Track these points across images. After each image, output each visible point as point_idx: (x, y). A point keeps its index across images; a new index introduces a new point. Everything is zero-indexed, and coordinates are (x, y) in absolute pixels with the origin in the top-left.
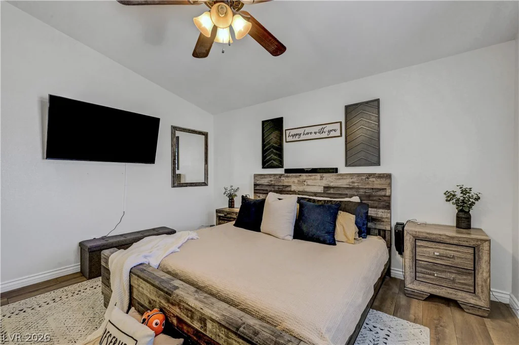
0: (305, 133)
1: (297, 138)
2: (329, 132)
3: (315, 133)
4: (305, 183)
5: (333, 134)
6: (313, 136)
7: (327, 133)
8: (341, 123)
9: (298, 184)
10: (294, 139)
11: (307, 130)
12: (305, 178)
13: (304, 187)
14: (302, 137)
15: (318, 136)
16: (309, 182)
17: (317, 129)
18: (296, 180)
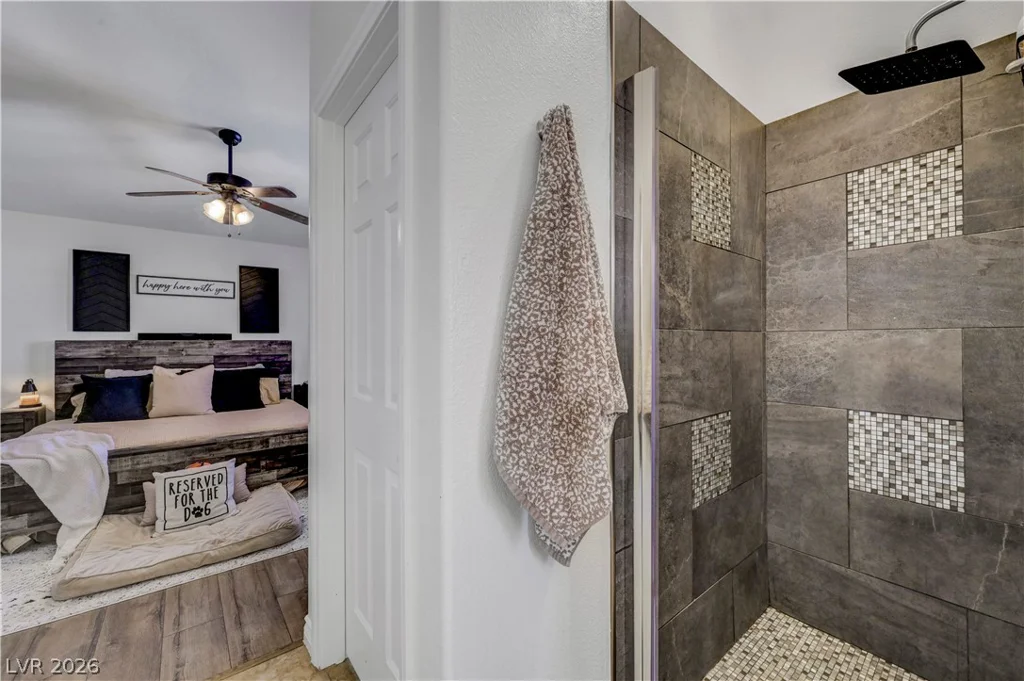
0: (178, 285)
1: (161, 291)
2: (219, 290)
3: (196, 289)
4: (184, 353)
5: (222, 294)
6: (191, 292)
7: (214, 292)
8: (234, 283)
9: (169, 354)
10: (155, 291)
11: (182, 283)
12: (182, 346)
13: (182, 358)
14: (171, 291)
15: (200, 293)
16: (190, 351)
17: (199, 284)
18: (166, 349)
